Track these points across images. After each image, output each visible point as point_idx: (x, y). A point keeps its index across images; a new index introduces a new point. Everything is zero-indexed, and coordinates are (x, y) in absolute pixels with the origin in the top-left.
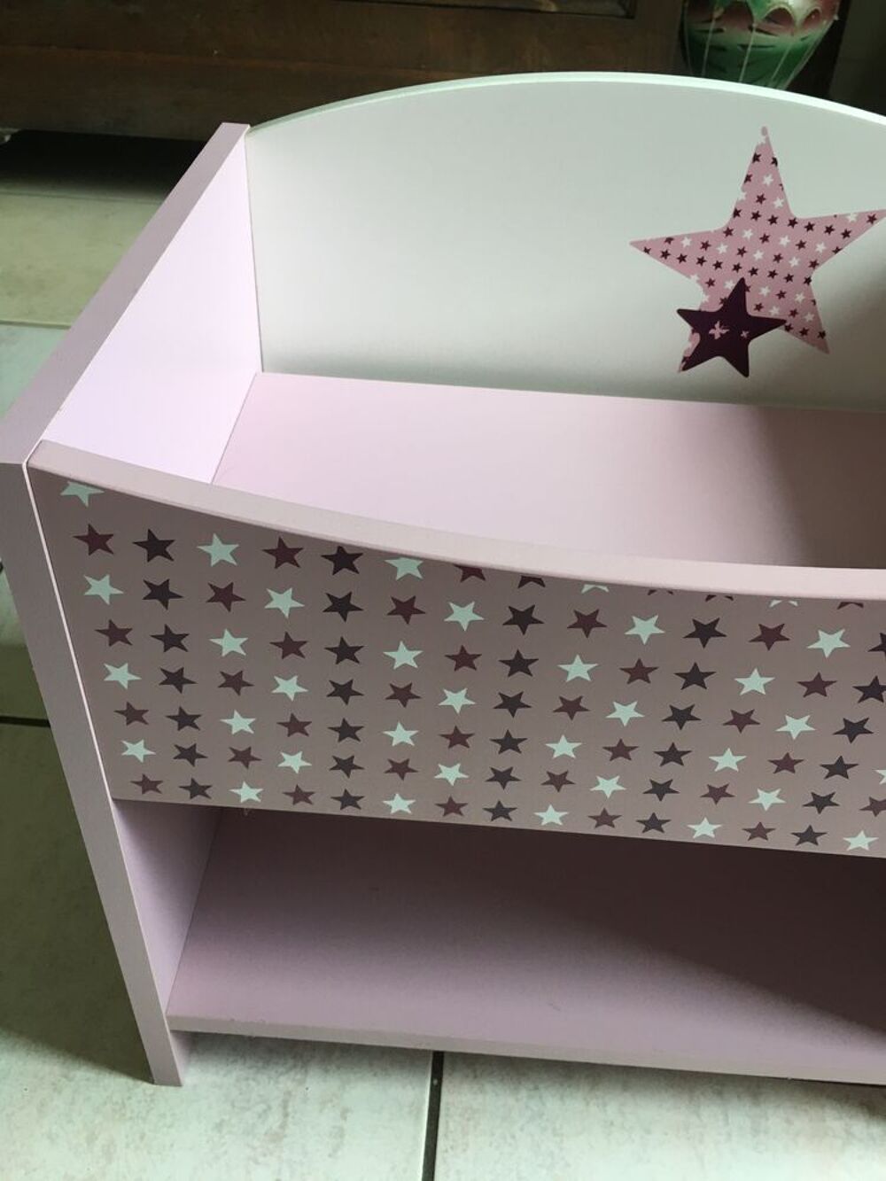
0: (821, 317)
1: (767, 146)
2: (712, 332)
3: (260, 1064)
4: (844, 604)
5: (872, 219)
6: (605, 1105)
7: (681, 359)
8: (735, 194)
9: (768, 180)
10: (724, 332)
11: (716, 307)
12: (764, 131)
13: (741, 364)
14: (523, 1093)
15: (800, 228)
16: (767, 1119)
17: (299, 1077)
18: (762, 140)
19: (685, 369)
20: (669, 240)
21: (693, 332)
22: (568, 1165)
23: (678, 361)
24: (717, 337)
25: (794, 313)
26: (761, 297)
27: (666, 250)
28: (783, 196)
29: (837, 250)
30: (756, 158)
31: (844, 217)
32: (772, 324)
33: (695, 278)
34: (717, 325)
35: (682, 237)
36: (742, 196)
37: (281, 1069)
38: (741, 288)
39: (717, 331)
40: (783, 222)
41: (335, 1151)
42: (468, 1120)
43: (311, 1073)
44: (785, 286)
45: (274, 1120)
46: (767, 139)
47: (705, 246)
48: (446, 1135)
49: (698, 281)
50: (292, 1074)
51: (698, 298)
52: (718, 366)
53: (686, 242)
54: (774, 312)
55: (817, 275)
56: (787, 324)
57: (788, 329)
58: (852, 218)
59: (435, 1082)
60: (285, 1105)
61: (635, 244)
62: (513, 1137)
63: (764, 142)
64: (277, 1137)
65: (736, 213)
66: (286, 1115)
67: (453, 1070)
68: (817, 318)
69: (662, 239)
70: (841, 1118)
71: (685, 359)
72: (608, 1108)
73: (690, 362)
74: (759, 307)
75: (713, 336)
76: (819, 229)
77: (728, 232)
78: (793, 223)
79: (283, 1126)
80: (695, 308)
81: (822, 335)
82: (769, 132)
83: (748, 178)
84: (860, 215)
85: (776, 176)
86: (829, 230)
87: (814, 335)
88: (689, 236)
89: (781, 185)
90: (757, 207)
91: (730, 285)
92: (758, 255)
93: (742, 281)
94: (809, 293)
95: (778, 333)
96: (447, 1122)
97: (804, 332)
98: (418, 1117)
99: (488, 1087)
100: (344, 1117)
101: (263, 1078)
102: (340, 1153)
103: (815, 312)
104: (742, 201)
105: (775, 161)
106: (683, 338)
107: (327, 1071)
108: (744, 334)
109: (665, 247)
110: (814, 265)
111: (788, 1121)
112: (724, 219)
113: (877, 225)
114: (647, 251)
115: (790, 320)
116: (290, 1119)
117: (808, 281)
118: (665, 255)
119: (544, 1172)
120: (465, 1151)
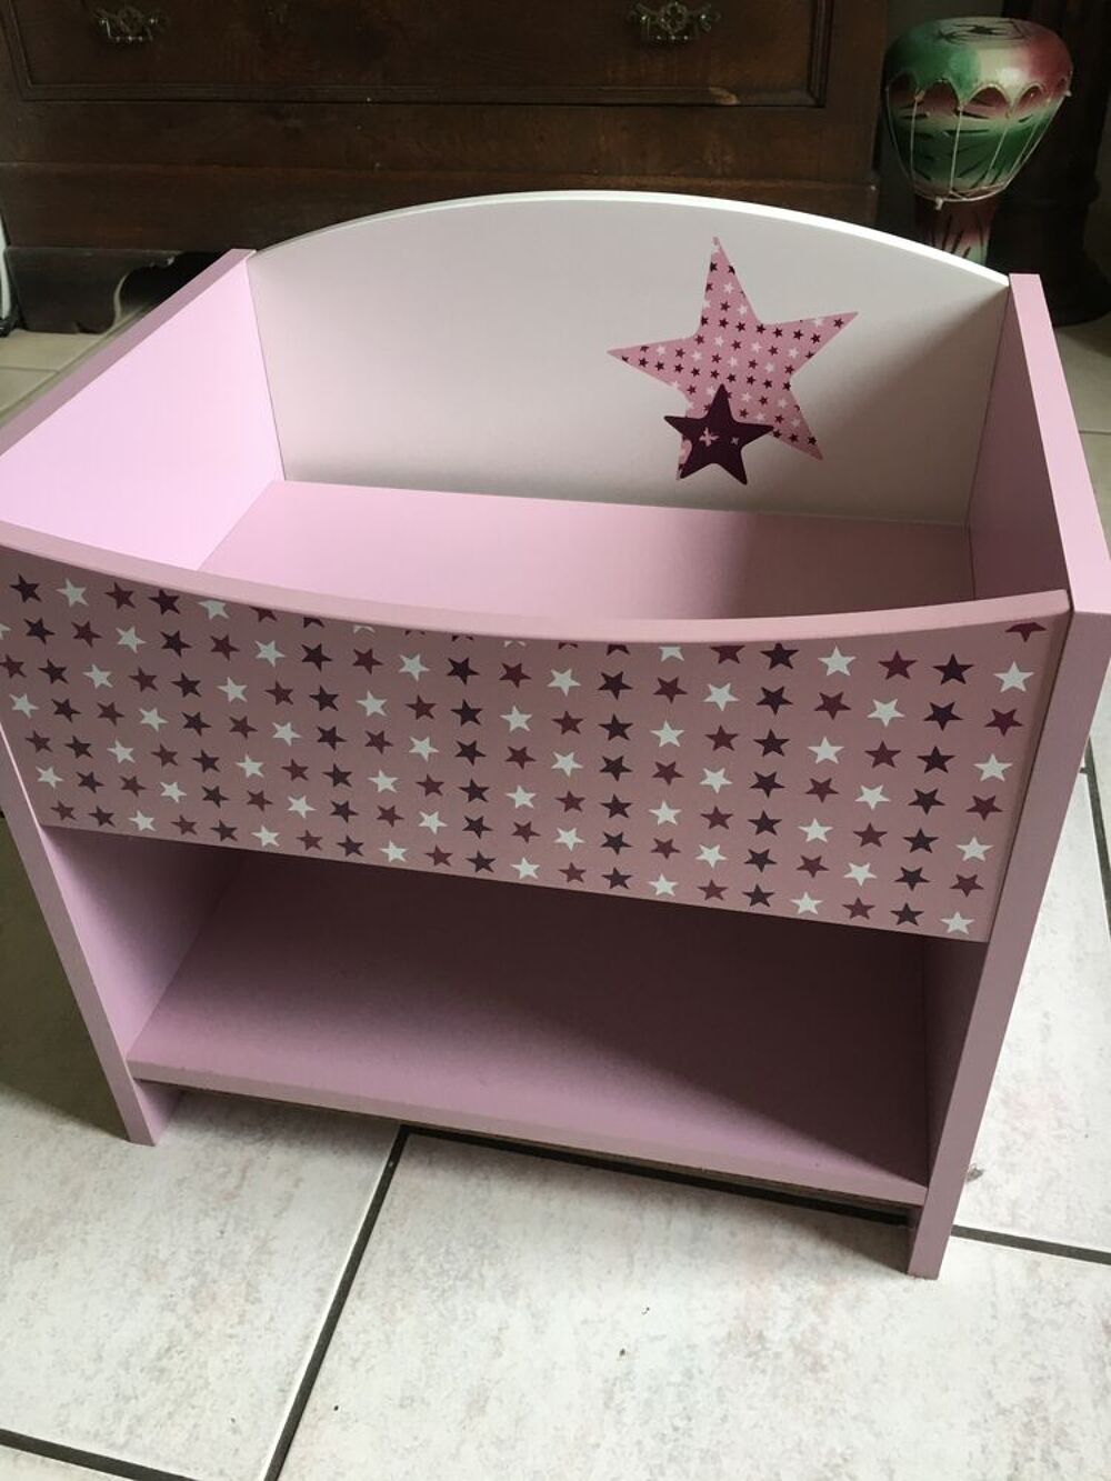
0: (808, 422)
1: (721, 254)
2: (702, 438)
3: (232, 1134)
5: (839, 323)
6: (550, 1200)
7: (677, 469)
8: (698, 303)
9: (729, 288)
10: (714, 438)
11: (702, 414)
12: (716, 241)
13: (737, 471)
14: (473, 1181)
15: (768, 333)
16: (711, 1228)
17: (264, 1147)
18: (715, 250)
19: (683, 476)
20: (644, 348)
21: (684, 439)
22: (497, 1247)
23: (674, 471)
24: (708, 443)
25: (779, 419)
26: (743, 402)
27: (642, 358)
28: (747, 304)
29: (810, 355)
30: (713, 267)
31: (810, 322)
32: (761, 430)
33: (675, 385)
34: (706, 432)
35: (656, 345)
36: (707, 304)
37: (249, 1139)
38: (722, 395)
39: (708, 438)
40: (751, 328)
41: (281, 1212)
42: (414, 1199)
43: (276, 1146)
44: (766, 392)
45: (232, 1181)
46: (721, 249)
47: (680, 353)
48: (388, 1211)
49: (679, 388)
50: (258, 1145)
51: (683, 407)
52: (713, 473)
53: (661, 350)
54: (760, 418)
55: (794, 380)
56: (775, 430)
57: (777, 435)
58: (818, 323)
59: (391, 1165)
60: (244, 1171)
61: (613, 353)
62: (452, 1218)
63: (717, 251)
64: (230, 1196)
65: (704, 321)
66: (243, 1178)
67: (411, 1155)
68: (803, 422)
69: (637, 347)
71: (681, 466)
72: (552, 1203)
73: (687, 469)
74: (744, 413)
75: (704, 442)
76: (788, 335)
77: (700, 340)
78: (761, 329)
79: (239, 1187)
80: (682, 415)
81: (812, 440)
82: (721, 240)
83: (709, 287)
84: (826, 319)
85: (736, 284)
86: (798, 335)
87: (804, 440)
88: (663, 344)
89: (742, 292)
90: (723, 315)
91: (712, 392)
92: (732, 362)
93: (722, 387)
94: (791, 399)
95: (767, 439)
96: (392, 1199)
97: (794, 438)
98: (366, 1193)
99: (440, 1173)
100: (296, 1185)
101: (230, 1145)
102: (284, 1214)
103: (800, 417)
104: (707, 309)
105: (732, 270)
106: (676, 447)
107: (290, 1146)
108: (735, 440)
109: (642, 355)
110: (790, 370)
111: (733, 1234)
112: (694, 327)
113: (845, 329)
114: (625, 359)
115: (777, 427)
116: (246, 1183)
117: (787, 386)
118: (643, 363)
119: (471, 1250)
120: (402, 1225)
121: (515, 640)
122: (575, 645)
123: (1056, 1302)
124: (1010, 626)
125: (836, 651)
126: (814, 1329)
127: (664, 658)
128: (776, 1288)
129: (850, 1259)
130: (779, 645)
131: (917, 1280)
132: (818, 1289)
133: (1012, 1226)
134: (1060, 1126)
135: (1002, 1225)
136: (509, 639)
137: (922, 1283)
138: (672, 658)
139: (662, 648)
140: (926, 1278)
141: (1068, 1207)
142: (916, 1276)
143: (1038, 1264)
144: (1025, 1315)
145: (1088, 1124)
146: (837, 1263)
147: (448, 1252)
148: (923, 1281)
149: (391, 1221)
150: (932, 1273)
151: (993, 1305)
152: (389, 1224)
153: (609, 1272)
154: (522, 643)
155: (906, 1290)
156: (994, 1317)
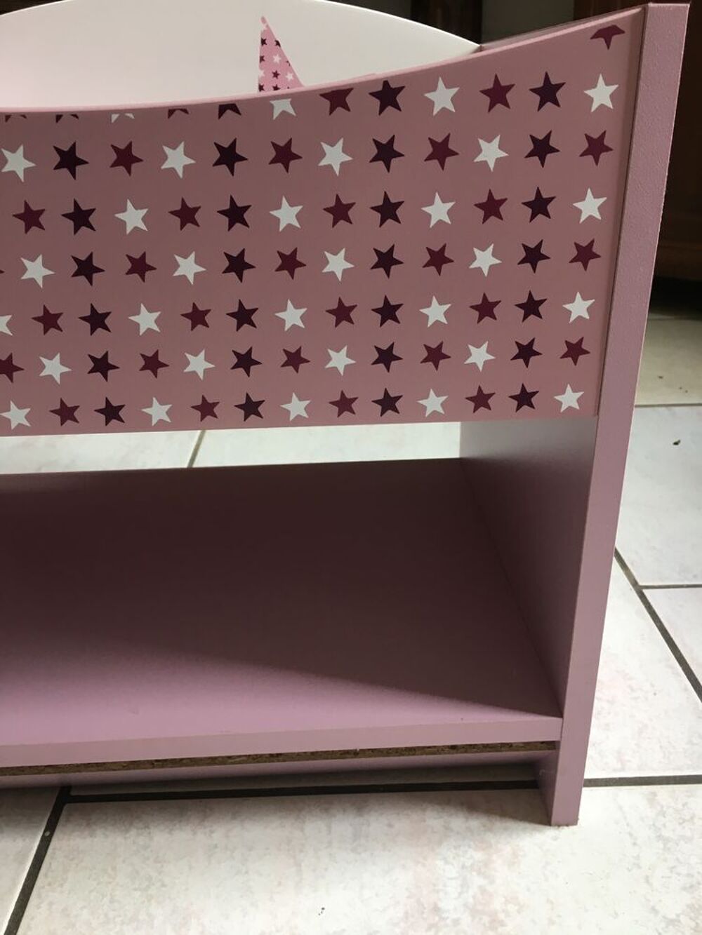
1: (268, 31)
4: (171, 111)
6: (212, 832)
8: (256, 72)
9: (277, 59)
12: (264, 20)
14: (133, 832)
16: (369, 825)
18: (263, 27)
22: (163, 885)
28: (292, 71)
30: (263, 42)
36: (261, 73)
42: (72, 859)
46: (267, 26)
48: (46, 875)
59: (48, 834)
62: (114, 869)
63: (266, 29)
65: (261, 87)
67: (68, 821)
70: (441, 817)
72: (214, 835)
82: (267, 20)
83: (262, 59)
85: (282, 55)
89: (288, 62)
90: (275, 82)
96: (50, 864)
98: (22, 863)
99: (99, 832)
104: (262, 77)
105: (278, 43)
111: (390, 826)
112: (252, 91)
119: (138, 894)
120: (61, 885)
121: (122, 112)
122: (184, 110)
123: (681, 821)
124: (595, 31)
125: (441, 84)
126: (483, 890)
127: (276, 114)
128: (440, 863)
129: (499, 824)
130: (386, 83)
131: (561, 827)
132: (479, 856)
133: (623, 769)
134: (632, 690)
135: (615, 770)
136: (115, 111)
137: (565, 831)
138: (284, 113)
139: (272, 102)
140: (567, 825)
141: (661, 747)
142: (559, 825)
143: (654, 794)
144: (659, 837)
145: (652, 686)
146: (490, 830)
147: (112, 901)
148: (566, 828)
149: (50, 884)
150: (572, 820)
151: (631, 835)
152: (47, 887)
153: (280, 884)
154: (131, 116)
155: (555, 839)
156: (635, 844)
